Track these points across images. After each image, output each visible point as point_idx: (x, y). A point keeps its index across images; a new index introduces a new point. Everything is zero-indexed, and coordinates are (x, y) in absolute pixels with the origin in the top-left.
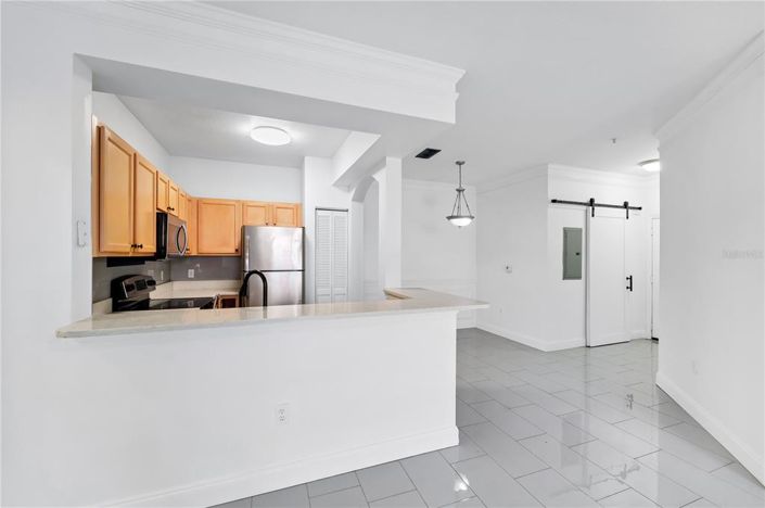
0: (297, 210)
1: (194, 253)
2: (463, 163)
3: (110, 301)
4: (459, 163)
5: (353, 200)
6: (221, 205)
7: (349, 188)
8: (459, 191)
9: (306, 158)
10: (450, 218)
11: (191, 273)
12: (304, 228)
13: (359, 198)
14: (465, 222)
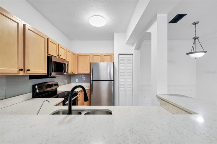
0: (112, 56)
1: (76, 73)
2: (198, 23)
3: (31, 93)
4: (195, 24)
5: (135, 49)
6: (85, 56)
7: (133, 44)
8: (195, 39)
9: (115, 33)
10: (188, 54)
11: (77, 80)
12: (113, 62)
13: (138, 48)
14: (200, 55)
